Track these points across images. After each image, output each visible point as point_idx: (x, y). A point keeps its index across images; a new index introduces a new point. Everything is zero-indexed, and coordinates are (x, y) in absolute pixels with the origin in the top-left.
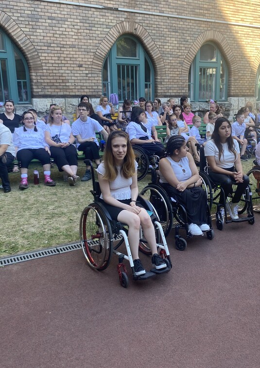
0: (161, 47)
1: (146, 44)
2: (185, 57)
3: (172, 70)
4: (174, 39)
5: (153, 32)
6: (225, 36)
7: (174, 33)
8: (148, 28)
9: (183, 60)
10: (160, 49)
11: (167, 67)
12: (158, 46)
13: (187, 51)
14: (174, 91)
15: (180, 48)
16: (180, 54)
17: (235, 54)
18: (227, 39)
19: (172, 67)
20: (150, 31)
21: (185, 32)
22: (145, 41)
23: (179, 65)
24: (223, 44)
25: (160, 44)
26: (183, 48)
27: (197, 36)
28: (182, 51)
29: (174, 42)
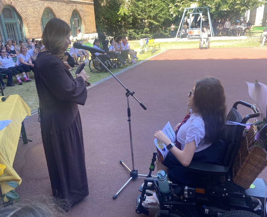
0: (25, 12)
1: (18, 11)
2: (37, 17)
3: (33, 24)
4: (31, 8)
5: (20, 4)
6: (54, 5)
7: (30, 5)
8: (17, 2)
9: (37, 18)
10: (25, 13)
11: (30, 23)
12: (24, 12)
13: (38, 14)
14: (36, 35)
15: (35, 12)
16: (35, 15)
17: (59, 14)
18: (55, 6)
19: (33, 23)
20: (19, 4)
21: (35, 4)
22: (17, 9)
23: (36, 21)
24: (53, 9)
25: (25, 10)
26: (36, 12)
27: (41, 6)
28: (36, 14)
29: (32, 9)
